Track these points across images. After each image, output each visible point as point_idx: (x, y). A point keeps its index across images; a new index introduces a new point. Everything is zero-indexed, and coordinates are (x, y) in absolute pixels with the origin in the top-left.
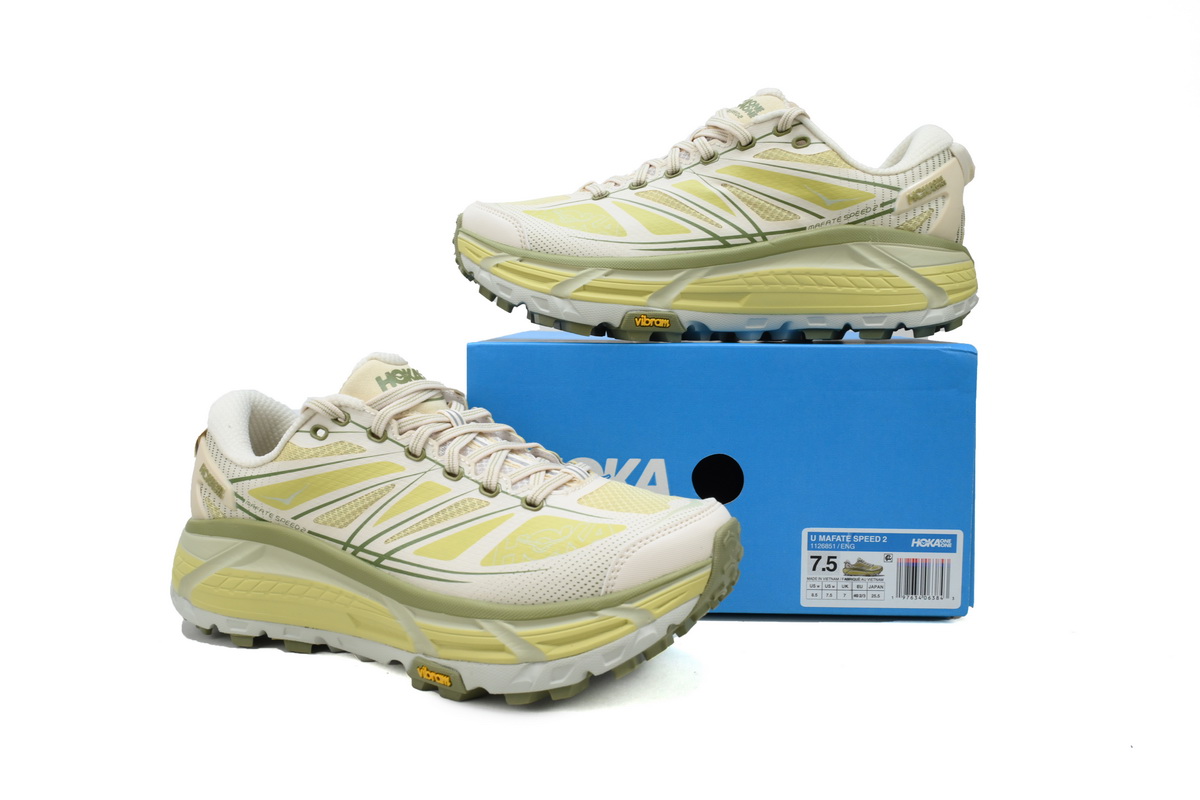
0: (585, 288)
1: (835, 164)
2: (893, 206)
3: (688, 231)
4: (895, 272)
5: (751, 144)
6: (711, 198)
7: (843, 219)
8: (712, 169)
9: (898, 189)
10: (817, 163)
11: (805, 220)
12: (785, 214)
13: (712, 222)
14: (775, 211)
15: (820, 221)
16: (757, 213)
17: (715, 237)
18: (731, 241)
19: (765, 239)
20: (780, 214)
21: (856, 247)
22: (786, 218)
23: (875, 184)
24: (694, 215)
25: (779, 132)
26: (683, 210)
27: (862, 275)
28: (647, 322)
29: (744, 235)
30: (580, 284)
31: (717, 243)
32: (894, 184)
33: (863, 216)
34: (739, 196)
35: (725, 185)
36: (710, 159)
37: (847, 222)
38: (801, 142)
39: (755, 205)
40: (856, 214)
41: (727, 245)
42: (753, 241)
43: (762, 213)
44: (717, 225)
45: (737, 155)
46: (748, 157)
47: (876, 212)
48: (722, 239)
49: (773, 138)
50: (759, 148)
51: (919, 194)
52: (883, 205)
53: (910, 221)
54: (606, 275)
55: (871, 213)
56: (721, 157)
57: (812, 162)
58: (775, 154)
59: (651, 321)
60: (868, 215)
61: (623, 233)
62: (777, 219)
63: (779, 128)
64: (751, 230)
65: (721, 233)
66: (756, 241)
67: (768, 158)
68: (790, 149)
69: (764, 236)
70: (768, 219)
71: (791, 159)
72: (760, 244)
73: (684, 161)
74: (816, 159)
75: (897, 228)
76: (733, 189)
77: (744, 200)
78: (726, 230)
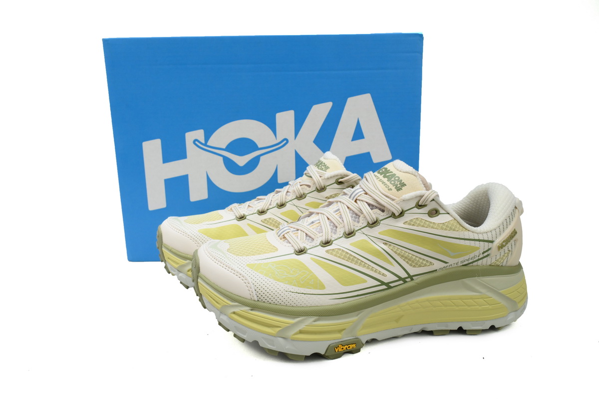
0: (301, 332)
1: (457, 229)
2: (489, 252)
3: (365, 281)
4: (490, 294)
5: (402, 214)
6: (377, 253)
7: (460, 263)
8: (376, 231)
9: (492, 242)
10: (446, 230)
11: (437, 265)
12: (424, 262)
13: (380, 273)
14: (418, 261)
15: (445, 265)
16: (407, 262)
17: (383, 283)
18: (392, 285)
19: (412, 279)
20: (422, 263)
21: (467, 281)
22: (425, 265)
23: (479, 240)
24: (368, 268)
25: (419, 206)
26: (360, 264)
27: (471, 298)
28: (342, 349)
29: (400, 279)
30: (297, 330)
31: (384, 287)
32: (490, 239)
33: (472, 261)
34: (395, 252)
35: (385, 244)
36: (374, 224)
37: (462, 264)
38: (434, 213)
39: (406, 258)
40: (468, 260)
41: (390, 287)
42: (405, 282)
43: (410, 262)
44: (383, 275)
45: (391, 221)
46: (400, 223)
47: (480, 258)
48: (387, 284)
49: (416, 210)
50: (407, 217)
51: (504, 244)
52: (483, 253)
53: (497, 261)
54: (315, 321)
55: (477, 259)
56: (381, 222)
57: (442, 228)
58: (418, 222)
59: (345, 348)
60: (475, 259)
61: (322, 287)
62: (420, 266)
63: (420, 203)
64: (403, 275)
65: (386, 280)
66: (407, 282)
67: (413, 225)
68: (426, 217)
69: (411, 277)
70: (414, 266)
71: (428, 226)
72: (410, 284)
73: (356, 224)
74: (444, 226)
75: (490, 265)
76: (391, 247)
77: (399, 254)
78: (389, 278)
